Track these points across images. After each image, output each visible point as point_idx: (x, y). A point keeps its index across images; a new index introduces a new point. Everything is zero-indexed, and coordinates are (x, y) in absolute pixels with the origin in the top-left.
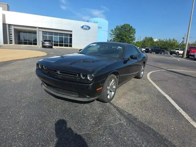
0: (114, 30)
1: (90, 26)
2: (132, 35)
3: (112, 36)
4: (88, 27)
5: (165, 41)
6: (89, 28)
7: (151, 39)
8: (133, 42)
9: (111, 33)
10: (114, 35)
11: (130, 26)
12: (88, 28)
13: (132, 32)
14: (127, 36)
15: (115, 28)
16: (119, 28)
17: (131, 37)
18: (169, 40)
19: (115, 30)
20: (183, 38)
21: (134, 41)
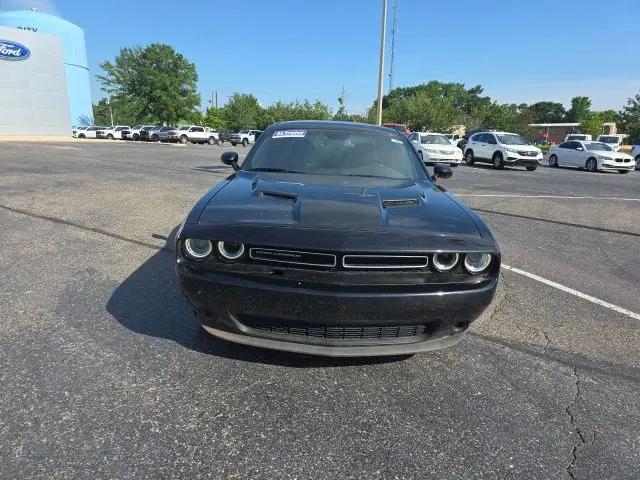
0: (114, 63)
1: (26, 45)
2: (186, 87)
3: (110, 88)
4: (16, 47)
5: (293, 107)
6: (25, 53)
7: (251, 101)
8: (193, 111)
9: (105, 74)
10: (119, 82)
11: (173, 52)
12: (17, 53)
13: (186, 76)
14: (171, 89)
15: (117, 60)
16: (131, 59)
17: (184, 93)
18: (306, 105)
19: (120, 64)
20: (340, 100)
21: (196, 107)
